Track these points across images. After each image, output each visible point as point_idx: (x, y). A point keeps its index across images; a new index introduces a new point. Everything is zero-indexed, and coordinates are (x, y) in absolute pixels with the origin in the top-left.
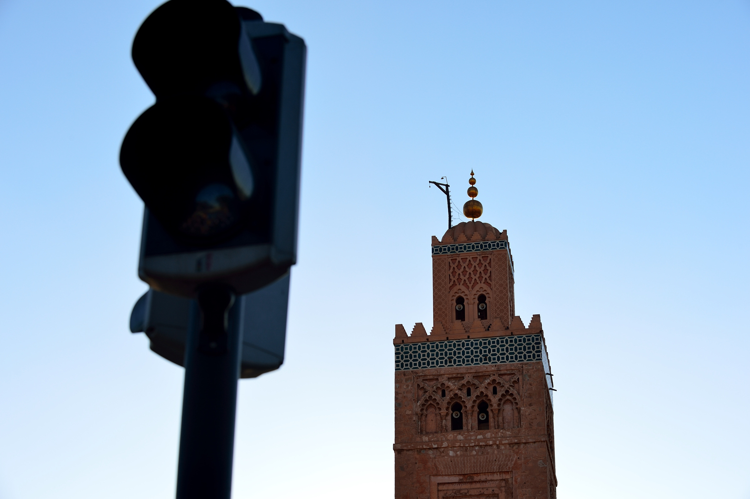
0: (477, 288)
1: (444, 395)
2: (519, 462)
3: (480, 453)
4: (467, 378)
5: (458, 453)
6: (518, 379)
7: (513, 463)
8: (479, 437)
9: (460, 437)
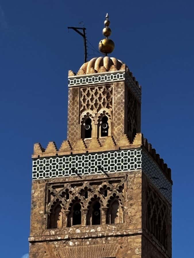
2: (121, 250)
3: (92, 243)
4: (85, 184)
5: (76, 243)
6: (123, 185)
7: (116, 251)
8: (92, 230)
9: (78, 231)
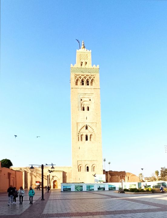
0: (85, 60)
1: (80, 78)
3: (88, 90)
4: (85, 76)
5: (83, 89)
6: (95, 77)
7: (94, 92)
